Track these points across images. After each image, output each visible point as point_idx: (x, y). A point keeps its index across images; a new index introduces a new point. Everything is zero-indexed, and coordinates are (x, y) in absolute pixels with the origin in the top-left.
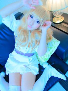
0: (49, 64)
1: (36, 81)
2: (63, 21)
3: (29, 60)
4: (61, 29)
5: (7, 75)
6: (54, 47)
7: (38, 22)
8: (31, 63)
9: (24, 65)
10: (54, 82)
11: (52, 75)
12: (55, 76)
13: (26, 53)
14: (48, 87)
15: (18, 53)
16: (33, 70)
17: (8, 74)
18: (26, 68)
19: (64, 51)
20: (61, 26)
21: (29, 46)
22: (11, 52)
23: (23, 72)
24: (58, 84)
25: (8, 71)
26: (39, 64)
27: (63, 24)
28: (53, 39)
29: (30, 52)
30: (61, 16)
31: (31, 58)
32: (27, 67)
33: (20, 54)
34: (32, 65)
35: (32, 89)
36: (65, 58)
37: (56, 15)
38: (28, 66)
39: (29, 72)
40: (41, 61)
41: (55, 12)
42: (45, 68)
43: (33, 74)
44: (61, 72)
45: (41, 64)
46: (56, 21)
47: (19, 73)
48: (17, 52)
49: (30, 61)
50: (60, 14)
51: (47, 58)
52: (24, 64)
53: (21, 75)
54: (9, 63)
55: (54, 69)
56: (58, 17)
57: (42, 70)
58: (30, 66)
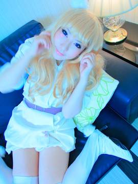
0: (96, 129)
2: (124, 37)
3: (54, 121)
4: (120, 55)
6: (107, 93)
7: (78, 46)
8: (58, 126)
9: (43, 133)
10: (108, 166)
11: (103, 152)
14: (95, 177)
15: (30, 107)
19: (128, 101)
20: (121, 48)
22: (17, 106)
24: (116, 169)
25: (11, 146)
26: (76, 130)
27: (124, 44)
28: (104, 75)
30: (121, 27)
31: (58, 117)
32: (50, 135)
33: (34, 109)
35: (62, 182)
36: (130, 116)
37: (111, 25)
38: (52, 134)
39: (55, 146)
40: (81, 123)
41: (107, 19)
42: (87, 138)
44: (123, 146)
45: (80, 129)
46: (110, 39)
47: (34, 148)
48: (29, 105)
49: (56, 123)
50: (118, 24)
51: (93, 115)
52: (44, 130)
53: (39, 152)
55: (107, 139)
56: (115, 30)
57: (82, 141)
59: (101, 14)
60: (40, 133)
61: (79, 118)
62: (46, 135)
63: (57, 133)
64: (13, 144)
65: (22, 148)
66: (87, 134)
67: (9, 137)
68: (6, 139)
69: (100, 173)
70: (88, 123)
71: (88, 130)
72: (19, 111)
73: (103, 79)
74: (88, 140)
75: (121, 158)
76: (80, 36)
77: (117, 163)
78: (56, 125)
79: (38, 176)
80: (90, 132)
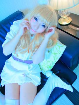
0: (53, 73)
2: (70, 22)
3: (29, 68)
6: (59, 52)
7: (44, 26)
8: (31, 71)
10: (59, 94)
11: (57, 86)
14: (52, 100)
16: (33, 80)
17: (4, 85)
18: (25, 78)
19: (71, 57)
23: (22, 82)
24: (64, 96)
25: (4, 82)
26: (41, 73)
27: (70, 26)
28: (58, 43)
31: (31, 66)
33: (18, 61)
34: (32, 74)
36: (72, 66)
37: (63, 15)
39: (29, 82)
40: (44, 69)
41: (61, 11)
42: (48, 78)
43: (34, 85)
44: (67, 83)
45: (44, 73)
47: (17, 83)
49: (30, 69)
50: (66, 14)
51: (51, 65)
52: (23, 73)
53: (20, 86)
55: (59, 78)
56: (65, 18)
57: (45, 80)
58: (30, 75)
61: (43, 67)
62: (24, 76)
63: (31, 75)
64: (5, 80)
66: (47, 76)
67: (3, 76)
68: (1, 78)
70: (48, 70)
71: (48, 73)
72: (9, 62)
73: (57, 44)
75: (66, 90)
76: (45, 20)
77: (64, 93)
78: (30, 70)
79: (19, 99)
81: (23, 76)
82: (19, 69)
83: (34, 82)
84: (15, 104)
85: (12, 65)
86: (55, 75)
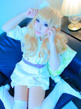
0: (61, 78)
1: (45, 97)
3: (39, 72)
4: (77, 37)
5: (13, 87)
6: (69, 58)
9: (32, 78)
10: (67, 100)
12: (68, 92)
13: (36, 63)
20: (78, 34)
21: (39, 56)
23: (31, 85)
24: (71, 103)
26: (50, 78)
29: (40, 63)
30: (79, 22)
35: (41, 106)
38: (37, 79)
39: (38, 86)
40: (53, 74)
41: (71, 17)
42: (56, 83)
44: (76, 89)
45: (52, 78)
46: (72, 28)
47: (27, 86)
48: (26, 62)
50: (77, 20)
51: (60, 70)
52: (33, 77)
53: (29, 89)
54: (15, 74)
56: (75, 23)
57: (53, 85)
59: (68, 14)
60: (31, 78)
61: (52, 72)
63: (40, 79)
65: (20, 85)
66: (56, 81)
69: (62, 104)
70: (57, 75)
71: (57, 79)
73: (68, 50)
74: (57, 84)
75: (75, 96)
77: (72, 100)
78: (40, 74)
80: (58, 80)
81: (33, 79)
82: (29, 72)
83: (43, 86)
84: (23, 105)
85: (22, 68)
86: (63, 81)
